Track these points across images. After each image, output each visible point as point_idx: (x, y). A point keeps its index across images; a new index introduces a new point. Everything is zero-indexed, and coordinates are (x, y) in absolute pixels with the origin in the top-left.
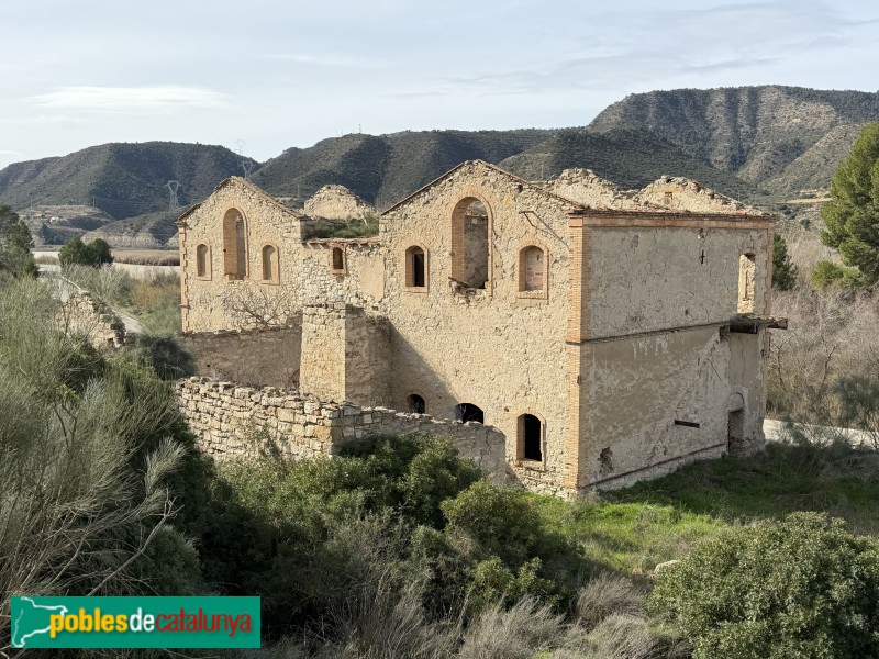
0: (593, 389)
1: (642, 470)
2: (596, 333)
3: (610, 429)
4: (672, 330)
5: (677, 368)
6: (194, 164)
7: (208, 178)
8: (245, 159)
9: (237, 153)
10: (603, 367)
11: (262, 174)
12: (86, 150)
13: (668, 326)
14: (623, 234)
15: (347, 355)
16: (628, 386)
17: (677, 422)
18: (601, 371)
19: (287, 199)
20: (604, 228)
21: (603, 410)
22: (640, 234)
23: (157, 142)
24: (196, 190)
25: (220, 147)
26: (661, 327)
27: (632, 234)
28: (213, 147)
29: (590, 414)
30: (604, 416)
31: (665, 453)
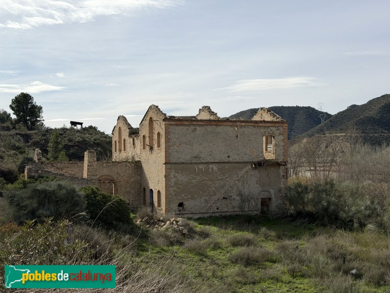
0: (173, 180)
1: (203, 213)
2: (173, 161)
3: (183, 196)
4: (219, 163)
5: (224, 178)
6: (294, 118)
7: (301, 125)
8: (323, 113)
9: (319, 110)
10: (178, 173)
11: (331, 121)
12: (239, 113)
13: (216, 161)
14: (188, 128)
15: (88, 166)
16: (194, 181)
17: (224, 198)
18: (177, 175)
19: (344, 134)
20: (177, 125)
21: (178, 188)
22: (197, 128)
23: (275, 107)
24: (294, 132)
25: (309, 108)
26: (212, 161)
27: (193, 127)
28: (306, 107)
29: (171, 189)
30: (179, 191)
31: (217, 209)
